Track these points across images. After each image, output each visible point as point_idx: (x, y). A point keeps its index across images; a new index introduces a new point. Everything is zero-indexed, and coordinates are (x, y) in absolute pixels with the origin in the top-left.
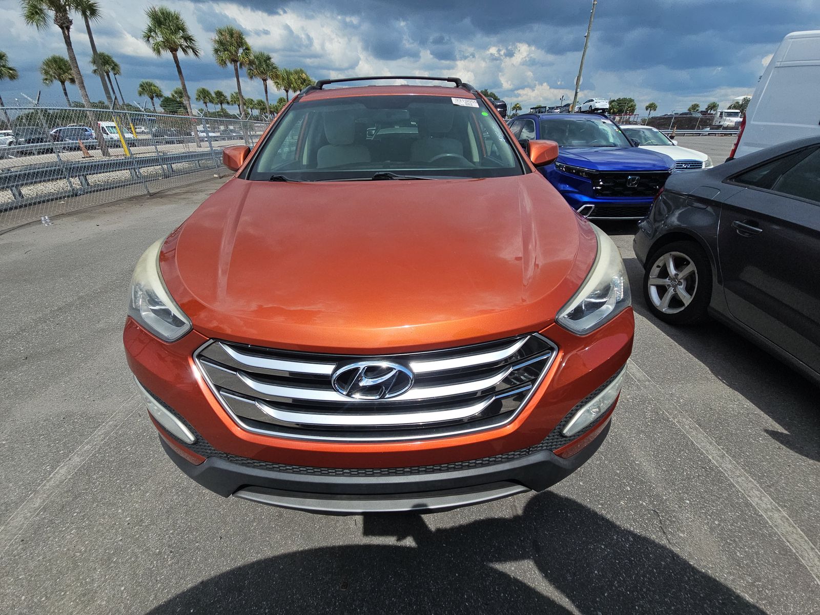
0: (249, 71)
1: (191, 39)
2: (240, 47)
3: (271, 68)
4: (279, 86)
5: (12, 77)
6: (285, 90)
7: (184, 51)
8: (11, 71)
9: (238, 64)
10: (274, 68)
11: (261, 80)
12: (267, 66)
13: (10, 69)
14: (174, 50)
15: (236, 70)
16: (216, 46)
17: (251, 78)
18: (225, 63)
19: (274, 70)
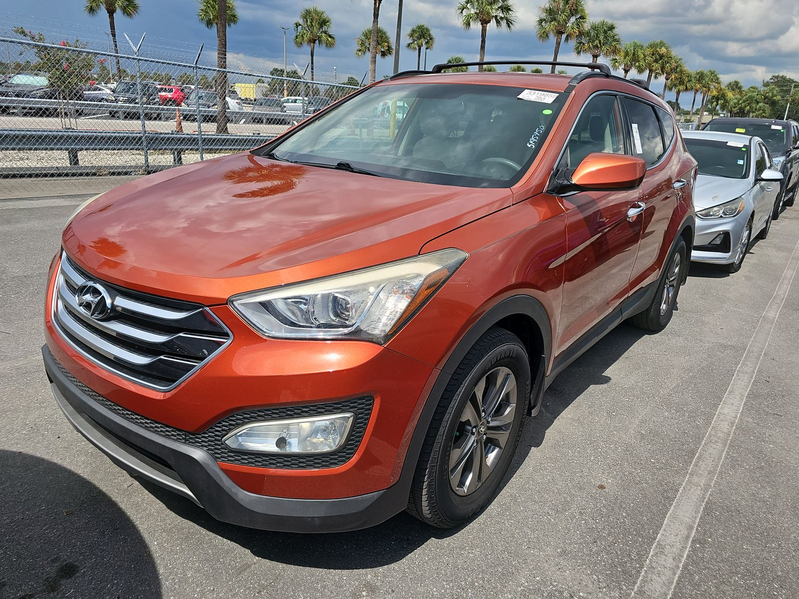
0: (578, 45)
1: (510, 10)
2: (573, 15)
3: (610, 40)
4: (617, 64)
5: (330, 45)
6: (624, 70)
7: (498, 22)
8: (330, 39)
9: (564, 36)
10: (615, 40)
11: (591, 55)
12: (605, 37)
13: (330, 36)
14: (485, 22)
15: (558, 44)
16: (544, 16)
17: (579, 53)
18: (547, 35)
19: (614, 43)
